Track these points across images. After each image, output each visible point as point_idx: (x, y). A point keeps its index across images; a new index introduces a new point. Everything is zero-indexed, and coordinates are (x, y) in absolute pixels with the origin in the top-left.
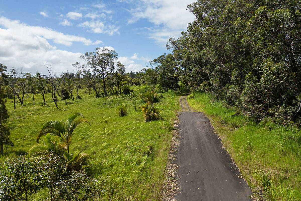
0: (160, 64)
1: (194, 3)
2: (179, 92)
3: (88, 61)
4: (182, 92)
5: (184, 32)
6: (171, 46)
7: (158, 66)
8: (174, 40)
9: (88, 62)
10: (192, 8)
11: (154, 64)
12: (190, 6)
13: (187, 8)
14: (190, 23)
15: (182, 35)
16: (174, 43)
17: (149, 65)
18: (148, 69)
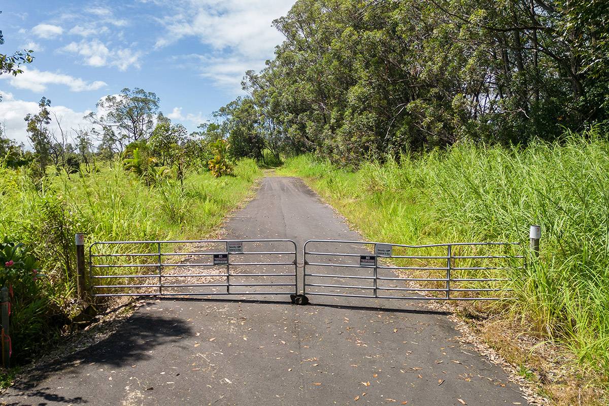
0: (230, 117)
1: (282, 18)
2: (263, 164)
3: (109, 111)
4: (267, 164)
5: (271, 61)
6: (249, 83)
7: (228, 120)
8: (255, 75)
9: (108, 113)
10: (281, 25)
11: (220, 116)
12: (276, 21)
13: (272, 24)
14: (277, 47)
15: (267, 66)
16: (254, 80)
17: (213, 117)
18: (211, 124)
